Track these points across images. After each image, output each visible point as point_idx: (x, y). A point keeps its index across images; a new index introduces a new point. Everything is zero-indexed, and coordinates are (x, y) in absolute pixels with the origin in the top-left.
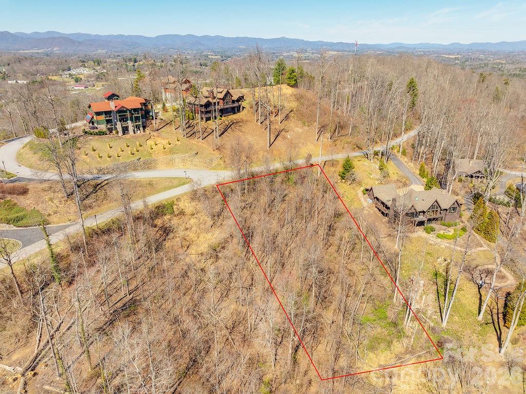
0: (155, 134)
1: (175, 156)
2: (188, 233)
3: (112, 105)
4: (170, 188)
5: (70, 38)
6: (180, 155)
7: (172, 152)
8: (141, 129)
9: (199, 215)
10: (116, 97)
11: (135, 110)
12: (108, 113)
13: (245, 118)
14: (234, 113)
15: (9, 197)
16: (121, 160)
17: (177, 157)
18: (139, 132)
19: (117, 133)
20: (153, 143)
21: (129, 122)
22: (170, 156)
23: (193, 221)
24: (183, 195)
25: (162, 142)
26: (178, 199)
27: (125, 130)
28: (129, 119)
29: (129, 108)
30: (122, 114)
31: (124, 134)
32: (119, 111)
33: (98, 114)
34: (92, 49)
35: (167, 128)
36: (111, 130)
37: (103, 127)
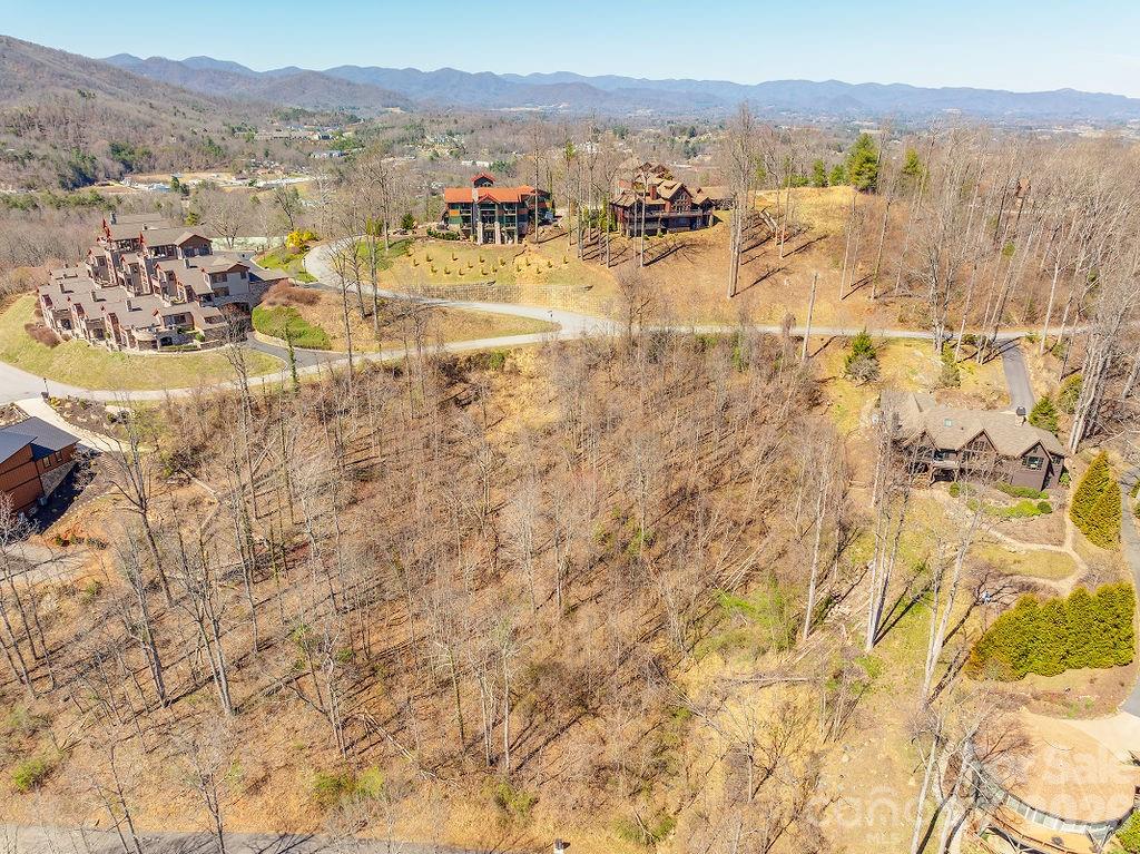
0: (534, 247)
1: (552, 287)
2: (510, 401)
3: (475, 195)
4: (518, 332)
5: (593, 85)
6: (561, 287)
7: (549, 279)
8: (516, 237)
9: (540, 380)
10: (487, 183)
11: (510, 205)
12: (467, 206)
13: (711, 240)
14: (692, 229)
15: (294, 305)
16: (464, 280)
17: (555, 290)
18: (510, 242)
19: (476, 238)
20: (524, 262)
21: (497, 224)
22: (543, 286)
23: (525, 387)
24: (528, 346)
25: (539, 261)
26: (518, 350)
27: (489, 236)
28: (497, 218)
29: (500, 201)
30: (488, 209)
31: (486, 242)
32: (482, 205)
33: (452, 206)
34: (627, 107)
35: (559, 241)
36: (467, 234)
37: (455, 227)
